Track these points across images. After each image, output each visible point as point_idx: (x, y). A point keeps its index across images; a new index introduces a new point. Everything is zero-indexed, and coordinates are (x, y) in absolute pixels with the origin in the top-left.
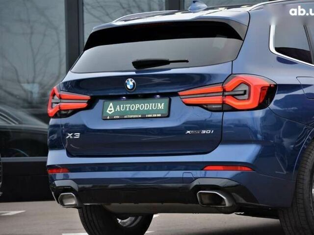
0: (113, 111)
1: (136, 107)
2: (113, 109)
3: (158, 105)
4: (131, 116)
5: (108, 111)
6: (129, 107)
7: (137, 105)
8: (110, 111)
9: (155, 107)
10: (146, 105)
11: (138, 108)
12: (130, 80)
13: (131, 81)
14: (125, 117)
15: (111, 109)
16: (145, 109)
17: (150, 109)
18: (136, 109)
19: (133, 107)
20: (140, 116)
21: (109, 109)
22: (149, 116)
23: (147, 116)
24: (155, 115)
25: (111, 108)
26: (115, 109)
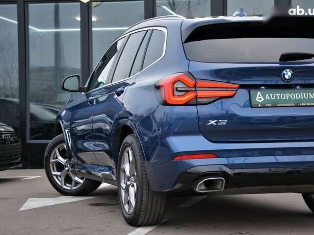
0: (263, 100)
1: (287, 96)
2: (262, 97)
3: (309, 95)
4: (284, 105)
5: (257, 99)
6: (280, 96)
7: (287, 94)
8: (260, 99)
9: (306, 97)
10: (296, 94)
11: (289, 97)
12: (288, 70)
13: (290, 71)
14: (278, 105)
15: (260, 98)
16: (297, 98)
17: (302, 98)
18: (287, 98)
19: (283, 96)
20: (294, 105)
21: (258, 97)
22: (303, 104)
23: (301, 105)
24: (309, 104)
25: (259, 96)
26: (264, 98)
